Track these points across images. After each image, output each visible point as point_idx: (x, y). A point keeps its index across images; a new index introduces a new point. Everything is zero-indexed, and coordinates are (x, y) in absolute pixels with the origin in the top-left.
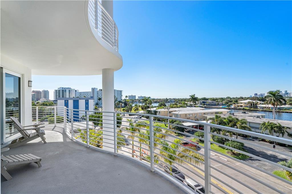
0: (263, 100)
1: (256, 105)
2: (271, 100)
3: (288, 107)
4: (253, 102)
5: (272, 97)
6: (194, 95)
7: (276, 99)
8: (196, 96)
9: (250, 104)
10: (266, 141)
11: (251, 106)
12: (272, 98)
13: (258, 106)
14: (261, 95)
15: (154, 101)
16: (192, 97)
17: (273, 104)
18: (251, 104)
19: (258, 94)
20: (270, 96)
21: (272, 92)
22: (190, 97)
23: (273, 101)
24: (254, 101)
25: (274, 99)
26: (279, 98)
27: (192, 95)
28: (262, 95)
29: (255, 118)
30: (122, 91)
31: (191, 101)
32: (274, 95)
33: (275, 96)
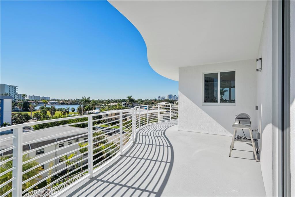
6: (131, 96)
8: (133, 98)
15: (60, 102)
16: (129, 98)
22: (128, 98)
27: (129, 97)
28: (163, 98)
30: (17, 88)
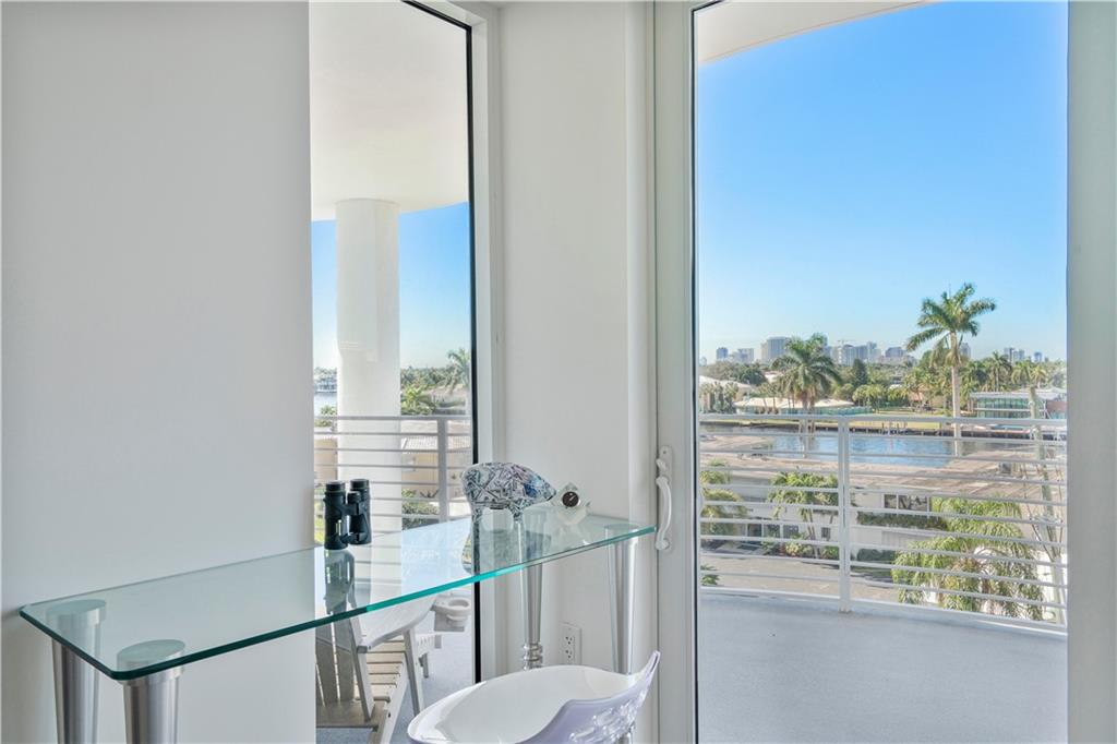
0: (754, 377)
1: (730, 402)
2: (796, 376)
3: (836, 407)
4: (721, 388)
5: (799, 365)
7: (811, 373)
9: (708, 395)
10: (789, 551)
11: (711, 407)
12: (800, 368)
13: (737, 404)
14: (744, 354)
17: (803, 396)
18: (712, 396)
19: (730, 352)
20: (793, 361)
21: (800, 342)
23: (801, 381)
24: (724, 383)
25: (807, 372)
26: (822, 368)
28: (744, 356)
29: (745, 457)
31: (457, 382)
32: (805, 355)
33: (810, 361)
